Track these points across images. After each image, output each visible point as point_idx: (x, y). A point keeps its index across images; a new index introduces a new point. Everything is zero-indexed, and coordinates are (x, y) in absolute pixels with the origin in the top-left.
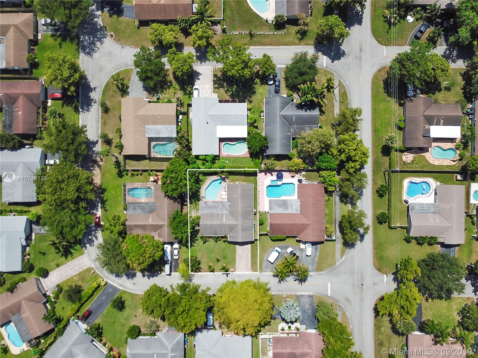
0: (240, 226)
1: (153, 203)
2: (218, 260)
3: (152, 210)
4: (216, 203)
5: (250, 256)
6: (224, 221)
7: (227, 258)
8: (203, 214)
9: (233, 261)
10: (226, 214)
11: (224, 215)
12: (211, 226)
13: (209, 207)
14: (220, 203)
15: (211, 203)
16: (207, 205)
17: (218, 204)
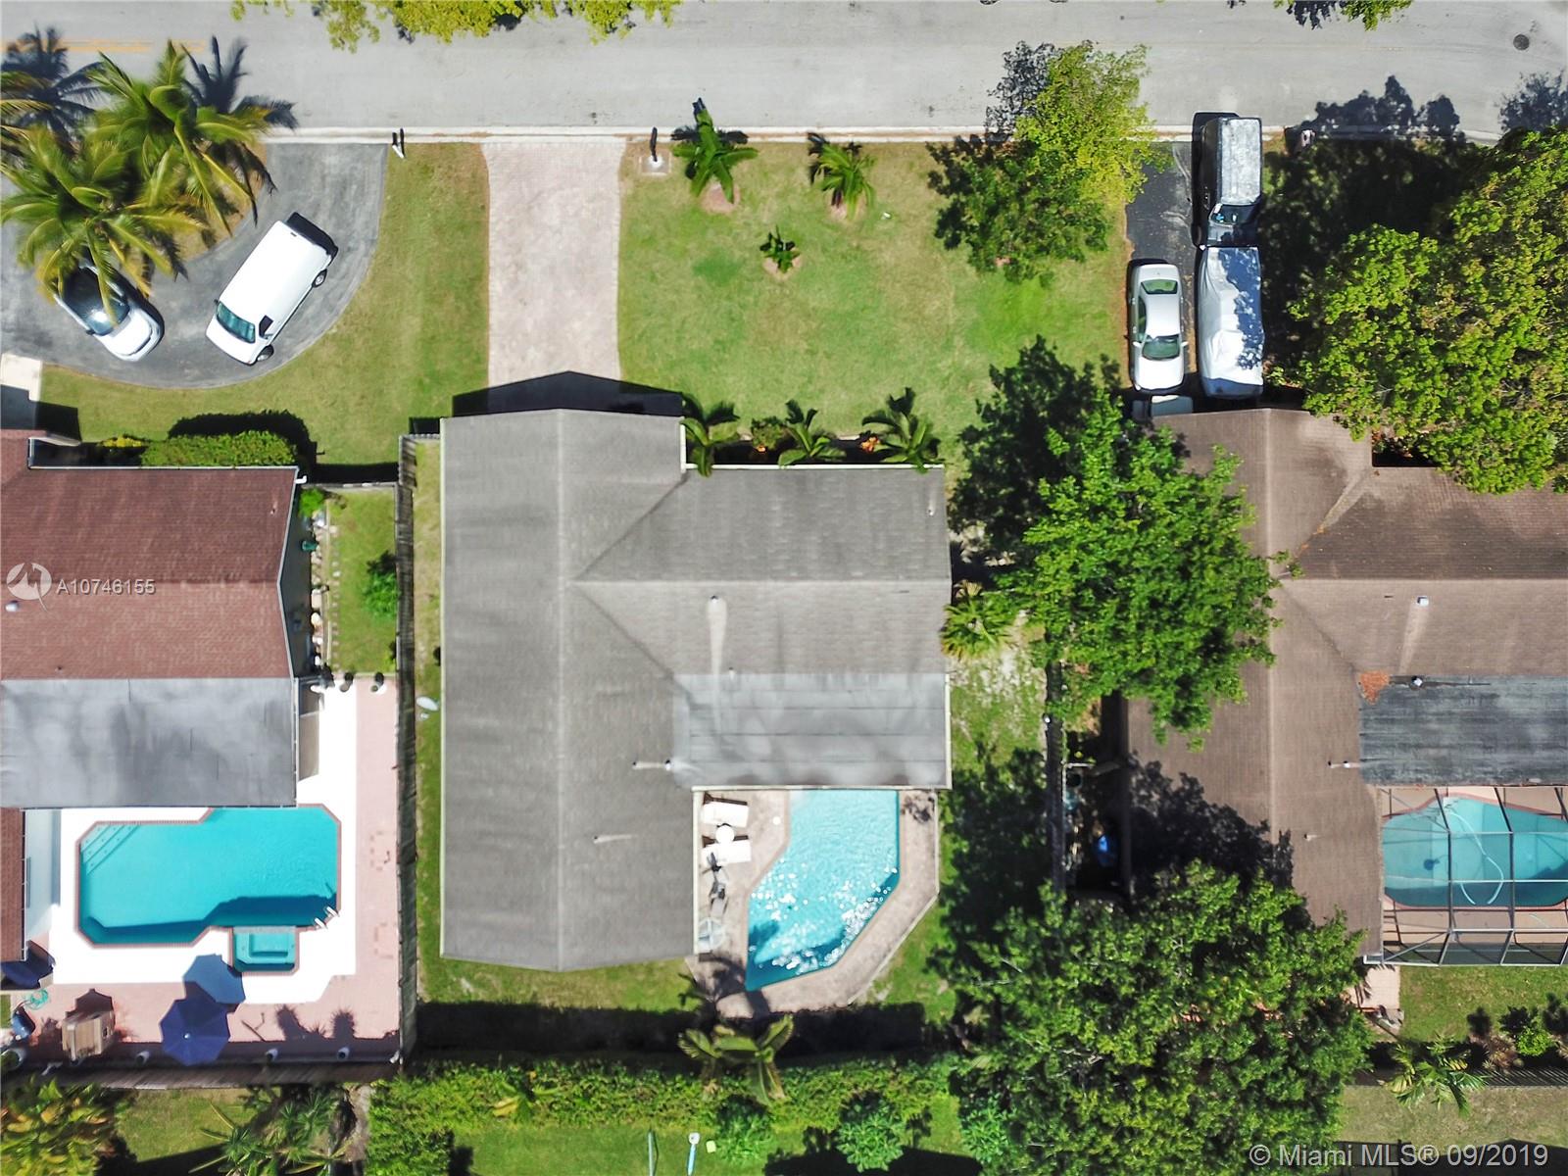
0: (563, 563)
1: (1387, 776)
2: (780, 249)
3: (1397, 710)
4: (800, 769)
5: (496, 285)
6: (717, 608)
7: (698, 269)
8: (913, 666)
9: (650, 240)
10: (705, 669)
11: (717, 661)
12: (838, 561)
13: (866, 734)
14: (762, 770)
15: (845, 773)
16: (883, 755)
17: (776, 757)
